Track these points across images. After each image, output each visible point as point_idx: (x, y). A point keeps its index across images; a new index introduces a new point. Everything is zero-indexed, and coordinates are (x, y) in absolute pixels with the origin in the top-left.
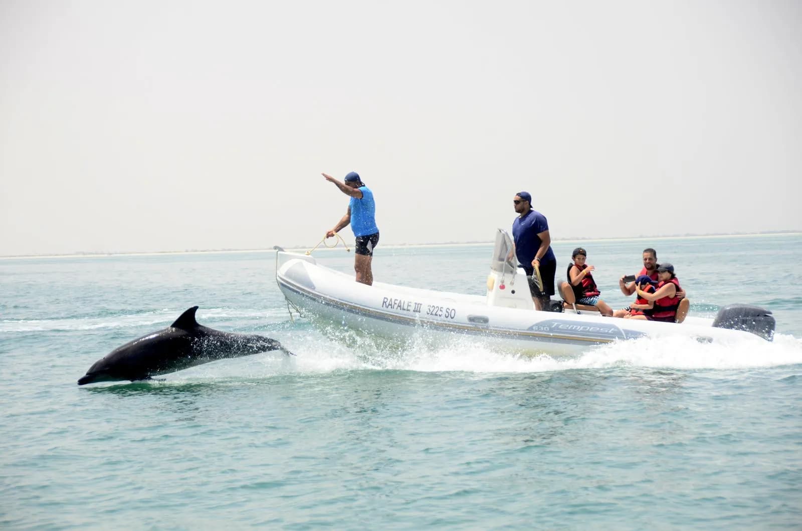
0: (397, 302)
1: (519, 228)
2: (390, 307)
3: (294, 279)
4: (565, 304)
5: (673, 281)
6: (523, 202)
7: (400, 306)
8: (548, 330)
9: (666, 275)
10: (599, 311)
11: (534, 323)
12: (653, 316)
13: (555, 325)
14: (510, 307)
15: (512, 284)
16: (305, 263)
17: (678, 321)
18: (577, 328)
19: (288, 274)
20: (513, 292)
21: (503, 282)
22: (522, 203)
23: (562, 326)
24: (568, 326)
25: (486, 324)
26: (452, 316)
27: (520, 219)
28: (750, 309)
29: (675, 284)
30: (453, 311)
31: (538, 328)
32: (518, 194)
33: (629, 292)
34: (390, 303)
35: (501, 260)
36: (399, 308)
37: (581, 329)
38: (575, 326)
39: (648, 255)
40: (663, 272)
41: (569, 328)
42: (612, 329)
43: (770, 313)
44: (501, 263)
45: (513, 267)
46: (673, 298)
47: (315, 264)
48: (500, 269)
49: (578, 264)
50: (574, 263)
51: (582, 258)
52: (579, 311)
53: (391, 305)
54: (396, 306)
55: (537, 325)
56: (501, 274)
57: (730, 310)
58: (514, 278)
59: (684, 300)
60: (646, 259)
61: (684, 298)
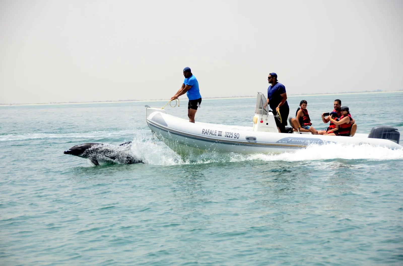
0: (210, 131)
1: (271, 91)
2: (206, 133)
3: (157, 122)
4: (294, 129)
5: (348, 115)
6: (273, 78)
7: (211, 133)
8: (287, 142)
9: (345, 112)
10: (311, 132)
11: (279, 140)
12: (339, 133)
13: (290, 140)
14: (266, 131)
15: (267, 120)
16: (162, 113)
17: (351, 135)
18: (301, 141)
19: (153, 119)
20: (267, 124)
21: (262, 119)
22: (271, 78)
23: (293, 140)
24: (296, 140)
25: (255, 141)
26: (238, 137)
27: (271, 87)
28: (387, 128)
29: (349, 117)
30: (238, 135)
31: (282, 142)
32: (270, 74)
33: (326, 121)
34: (206, 132)
35: (261, 108)
36: (211, 134)
37: (303, 141)
38: (300, 140)
39: (336, 102)
40: (344, 110)
41: (297, 141)
42: (319, 141)
43: (397, 130)
44: (260, 109)
45: (267, 112)
46: (348, 124)
47: (166, 113)
48: (261, 113)
49: (303, 108)
50: (301, 108)
51: (305, 105)
52: (301, 132)
53: (207, 133)
54: (209, 133)
55: (280, 140)
56: (261, 115)
57: (377, 129)
58: (267, 117)
59: (354, 124)
60: (335, 105)
61: (354, 123)
